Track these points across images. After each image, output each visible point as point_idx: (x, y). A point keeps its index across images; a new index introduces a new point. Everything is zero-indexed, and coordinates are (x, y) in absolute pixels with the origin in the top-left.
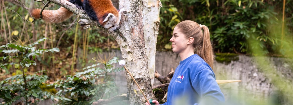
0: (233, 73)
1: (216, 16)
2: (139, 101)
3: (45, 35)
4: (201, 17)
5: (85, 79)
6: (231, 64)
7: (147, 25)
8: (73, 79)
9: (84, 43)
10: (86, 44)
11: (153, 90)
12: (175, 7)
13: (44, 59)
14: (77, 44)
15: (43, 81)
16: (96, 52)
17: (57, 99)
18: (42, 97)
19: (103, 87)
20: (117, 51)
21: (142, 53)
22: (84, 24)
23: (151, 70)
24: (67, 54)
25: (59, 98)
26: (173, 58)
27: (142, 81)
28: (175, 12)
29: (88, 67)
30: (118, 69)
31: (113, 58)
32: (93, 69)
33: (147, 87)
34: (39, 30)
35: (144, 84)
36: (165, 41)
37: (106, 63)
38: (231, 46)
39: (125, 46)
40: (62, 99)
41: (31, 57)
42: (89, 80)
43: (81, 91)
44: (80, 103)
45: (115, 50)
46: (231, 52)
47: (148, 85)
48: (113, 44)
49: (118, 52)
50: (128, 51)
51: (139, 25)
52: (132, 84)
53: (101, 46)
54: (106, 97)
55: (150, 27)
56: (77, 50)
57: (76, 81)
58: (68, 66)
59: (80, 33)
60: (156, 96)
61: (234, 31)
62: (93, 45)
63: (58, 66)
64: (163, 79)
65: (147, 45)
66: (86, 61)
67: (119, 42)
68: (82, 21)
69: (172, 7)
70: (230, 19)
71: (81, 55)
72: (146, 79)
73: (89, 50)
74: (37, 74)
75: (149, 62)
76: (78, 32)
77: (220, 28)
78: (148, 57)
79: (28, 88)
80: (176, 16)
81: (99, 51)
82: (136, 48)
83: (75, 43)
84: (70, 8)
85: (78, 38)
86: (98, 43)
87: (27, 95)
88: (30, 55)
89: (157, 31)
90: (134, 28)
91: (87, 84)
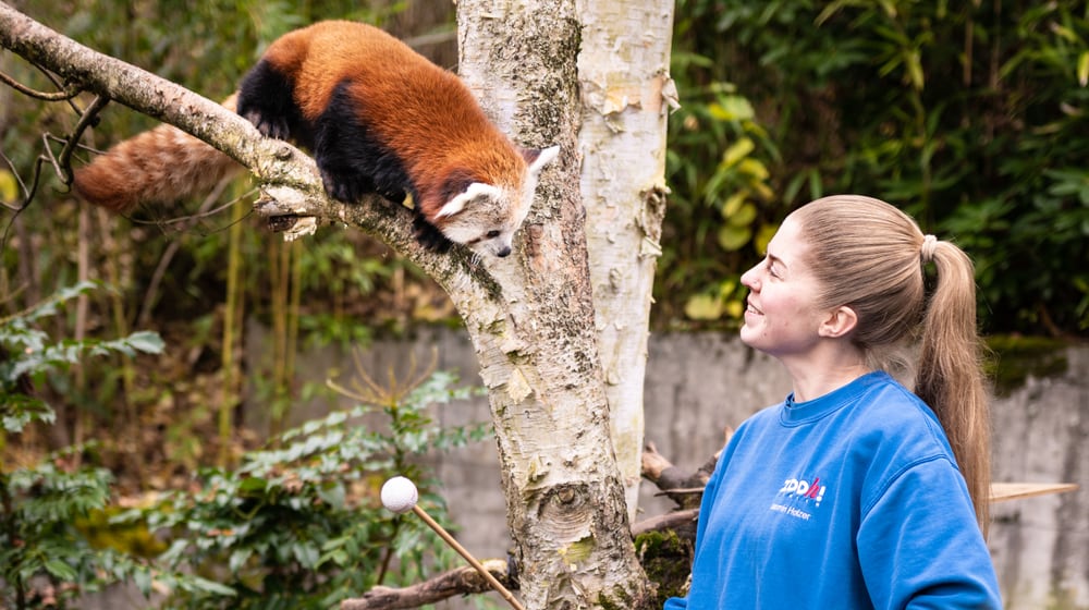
0: (1034, 437)
1: (954, 139)
2: (568, 597)
3: (82, 256)
4: (874, 145)
5: (294, 487)
6: (1023, 395)
7: (602, 209)
8: (240, 484)
9: (279, 298)
10: (289, 300)
11: (634, 540)
12: (739, 93)
13: (81, 380)
14: (242, 303)
15: (95, 500)
16: (337, 342)
17: (164, 586)
18: (90, 578)
19: (383, 523)
20: (446, 333)
21: (580, 356)
22: (287, 216)
23: (626, 441)
24: (195, 354)
25: (172, 580)
26: (727, 367)
27: (580, 499)
28: (742, 122)
29: (310, 427)
30: (456, 432)
31: (429, 379)
32: (334, 438)
33: (608, 530)
34: (46, 234)
35: (593, 513)
36: (687, 279)
37: (398, 404)
38: (1029, 299)
39: (494, 323)
40: (188, 587)
41: (25, 379)
42: (312, 490)
43: (281, 543)
44: (278, 602)
45: (436, 327)
46: (1028, 330)
47: (609, 520)
48: (424, 300)
49: (449, 342)
50: (512, 349)
51: (566, 215)
52: (533, 514)
53: (361, 308)
54: (403, 573)
55: (616, 219)
56: (245, 331)
57: (253, 495)
58: (201, 416)
59: (253, 247)
60: (649, 571)
61: (1048, 221)
62: (321, 306)
63: (151, 415)
64: (683, 484)
65: (604, 313)
66: (291, 387)
67: (466, 305)
68: (274, 199)
69: (726, 94)
70: (1032, 152)
71: (267, 360)
72: (602, 488)
73: (304, 333)
74: (59, 462)
75: (612, 400)
76: (243, 238)
77: (976, 201)
78: (610, 377)
79: (22, 533)
80: (745, 146)
81: (353, 339)
82: (548, 330)
83: (231, 298)
84: (210, 130)
85: (245, 273)
86: (345, 291)
87: (24, 568)
88: (20, 368)
89: (655, 238)
90: (538, 228)
91: (303, 508)
